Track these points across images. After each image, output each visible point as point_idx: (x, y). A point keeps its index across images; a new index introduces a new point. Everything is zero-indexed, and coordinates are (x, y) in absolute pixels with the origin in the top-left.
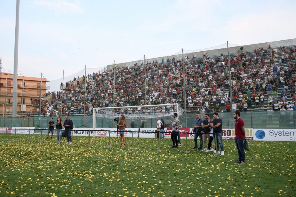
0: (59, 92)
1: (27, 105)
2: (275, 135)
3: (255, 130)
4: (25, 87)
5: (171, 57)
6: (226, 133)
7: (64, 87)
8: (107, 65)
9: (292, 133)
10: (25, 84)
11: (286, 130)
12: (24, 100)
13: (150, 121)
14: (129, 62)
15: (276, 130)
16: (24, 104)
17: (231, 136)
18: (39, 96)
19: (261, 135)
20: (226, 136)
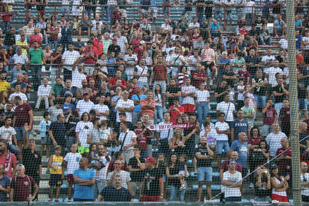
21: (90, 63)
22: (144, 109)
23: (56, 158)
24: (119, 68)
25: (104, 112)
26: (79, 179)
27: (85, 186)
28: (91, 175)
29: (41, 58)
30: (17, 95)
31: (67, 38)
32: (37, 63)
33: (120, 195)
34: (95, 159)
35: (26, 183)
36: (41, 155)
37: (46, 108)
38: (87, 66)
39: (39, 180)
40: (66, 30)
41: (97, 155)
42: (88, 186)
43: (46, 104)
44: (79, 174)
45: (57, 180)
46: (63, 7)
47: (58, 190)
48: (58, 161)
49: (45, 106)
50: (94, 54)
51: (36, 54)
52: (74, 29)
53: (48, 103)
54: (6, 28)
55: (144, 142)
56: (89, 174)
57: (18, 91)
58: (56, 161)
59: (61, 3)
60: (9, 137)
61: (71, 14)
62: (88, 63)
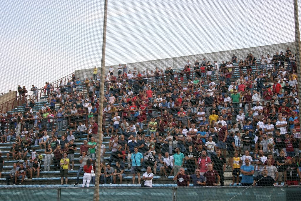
21: (268, 99)
22: (296, 126)
23: (235, 159)
24: (285, 101)
25: (270, 129)
26: (244, 171)
27: (248, 175)
28: (251, 169)
29: (238, 99)
30: (220, 122)
31: (260, 85)
32: (236, 102)
33: (267, 181)
34: (257, 159)
35: (212, 174)
36: (225, 157)
37: (241, 128)
38: (266, 101)
39: (223, 173)
40: (259, 80)
41: (258, 156)
42: (250, 175)
43: (241, 126)
44: (244, 168)
45: (236, 172)
46: (261, 65)
47: (238, 178)
48: (236, 160)
49: (240, 127)
50: (270, 93)
51: (235, 97)
52: (269, 78)
53: (242, 125)
54: (228, 82)
55: (291, 146)
56: (250, 168)
57: (221, 120)
58: (235, 160)
59: (260, 63)
60: (212, 147)
61: (266, 69)
62: (266, 99)
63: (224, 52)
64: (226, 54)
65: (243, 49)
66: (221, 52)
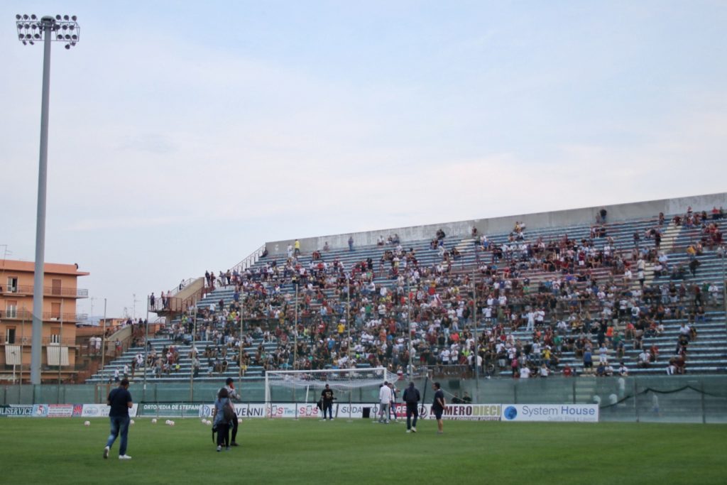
0: (143, 320)
1: (23, 344)
2: (529, 414)
3: (505, 407)
4: (17, 293)
5: (433, 227)
6: (465, 411)
7: (160, 306)
8: (267, 241)
9: (552, 411)
10: (19, 283)
11: (544, 406)
12: (12, 332)
13: (358, 394)
14: (326, 237)
15: (531, 407)
16: (12, 341)
17: (472, 416)
18: (55, 319)
19: (512, 413)
20: (465, 415)
63: (416, 227)
64: (418, 229)
65: (435, 225)
66: (414, 227)
